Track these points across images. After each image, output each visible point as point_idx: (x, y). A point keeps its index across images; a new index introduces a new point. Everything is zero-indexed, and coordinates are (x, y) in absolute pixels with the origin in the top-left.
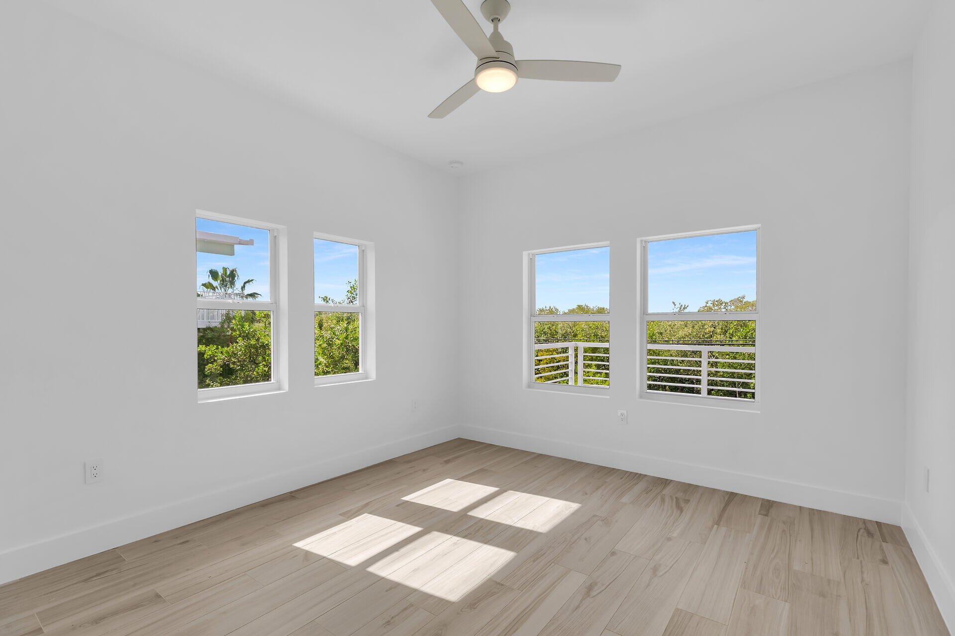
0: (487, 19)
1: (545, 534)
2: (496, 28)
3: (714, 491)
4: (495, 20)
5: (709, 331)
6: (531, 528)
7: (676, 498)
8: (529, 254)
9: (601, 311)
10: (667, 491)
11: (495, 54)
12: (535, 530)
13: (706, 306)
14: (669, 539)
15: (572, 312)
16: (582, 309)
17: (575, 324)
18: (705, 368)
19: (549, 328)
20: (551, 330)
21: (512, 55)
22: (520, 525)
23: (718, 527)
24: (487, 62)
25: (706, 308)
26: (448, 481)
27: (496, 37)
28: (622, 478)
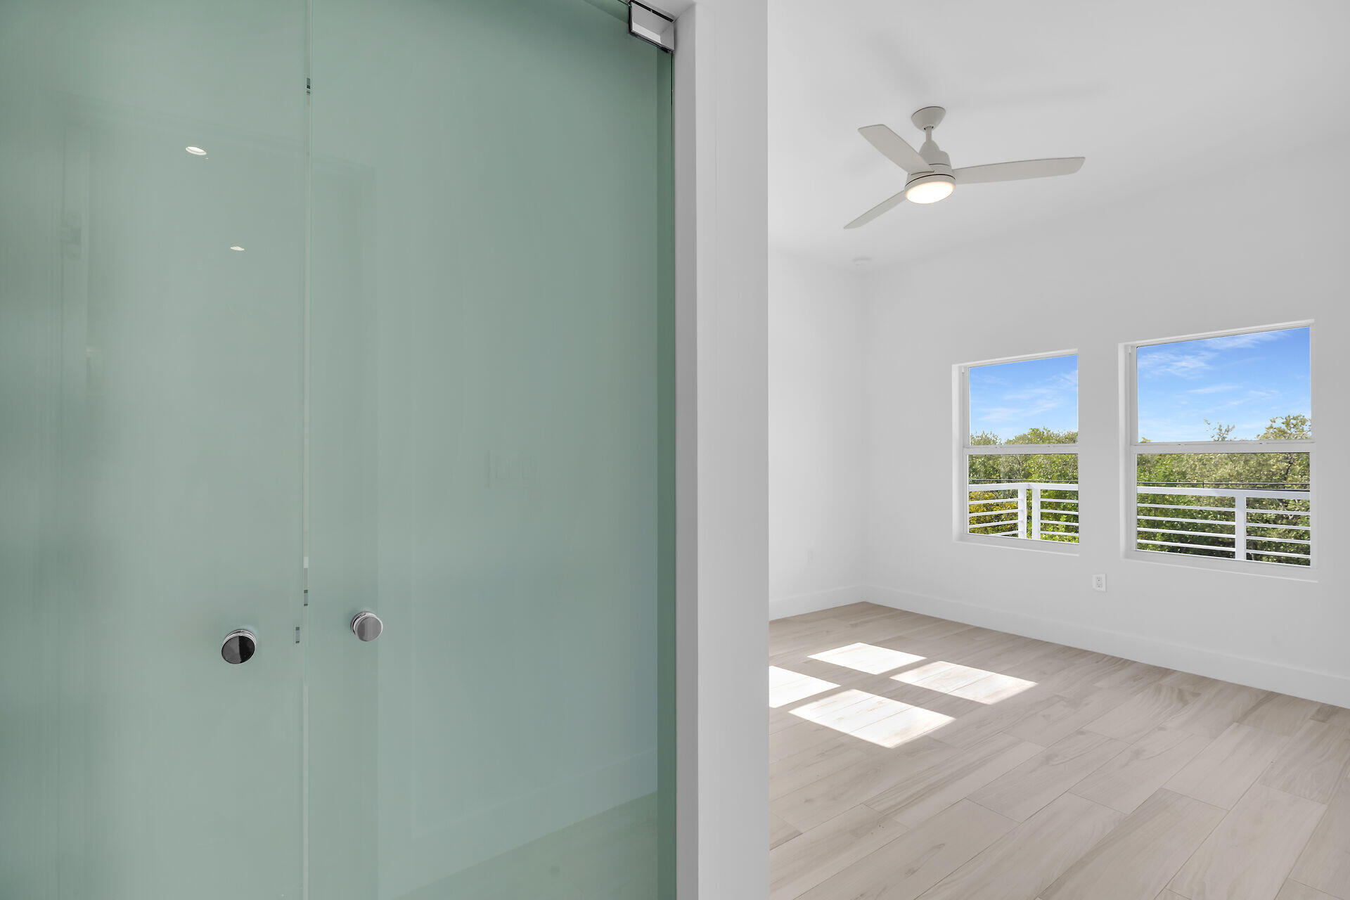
0: (919, 128)
1: (989, 705)
2: (929, 136)
3: (1242, 688)
4: (928, 129)
5: (1277, 469)
6: (971, 699)
7: (1180, 690)
8: (960, 367)
9: (1072, 439)
10: (1167, 681)
11: (929, 168)
12: (977, 700)
13: (1271, 427)
14: (1161, 729)
15: (1023, 439)
16: (1039, 437)
17: (1027, 457)
18: (1240, 523)
19: (983, 464)
20: (985, 466)
21: (948, 165)
22: (958, 694)
23: (1238, 726)
24: (919, 177)
25: (1271, 430)
26: (860, 645)
27: (930, 148)
28: (1097, 662)
